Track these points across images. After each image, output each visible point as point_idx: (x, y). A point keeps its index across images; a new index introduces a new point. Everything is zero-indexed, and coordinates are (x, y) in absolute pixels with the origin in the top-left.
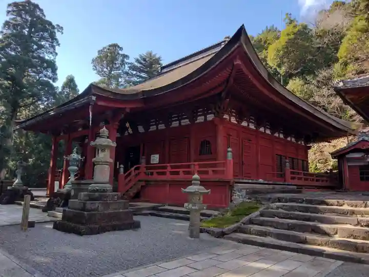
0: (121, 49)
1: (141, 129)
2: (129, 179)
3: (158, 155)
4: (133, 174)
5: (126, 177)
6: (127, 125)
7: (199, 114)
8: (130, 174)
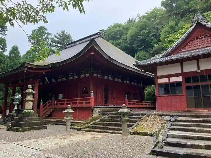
0: (46, 29)
1: (53, 80)
2: (46, 107)
3: (62, 95)
4: (48, 104)
5: (44, 106)
6: (46, 78)
7: (82, 73)
8: (46, 105)
